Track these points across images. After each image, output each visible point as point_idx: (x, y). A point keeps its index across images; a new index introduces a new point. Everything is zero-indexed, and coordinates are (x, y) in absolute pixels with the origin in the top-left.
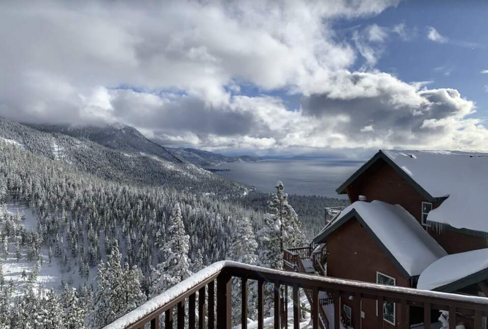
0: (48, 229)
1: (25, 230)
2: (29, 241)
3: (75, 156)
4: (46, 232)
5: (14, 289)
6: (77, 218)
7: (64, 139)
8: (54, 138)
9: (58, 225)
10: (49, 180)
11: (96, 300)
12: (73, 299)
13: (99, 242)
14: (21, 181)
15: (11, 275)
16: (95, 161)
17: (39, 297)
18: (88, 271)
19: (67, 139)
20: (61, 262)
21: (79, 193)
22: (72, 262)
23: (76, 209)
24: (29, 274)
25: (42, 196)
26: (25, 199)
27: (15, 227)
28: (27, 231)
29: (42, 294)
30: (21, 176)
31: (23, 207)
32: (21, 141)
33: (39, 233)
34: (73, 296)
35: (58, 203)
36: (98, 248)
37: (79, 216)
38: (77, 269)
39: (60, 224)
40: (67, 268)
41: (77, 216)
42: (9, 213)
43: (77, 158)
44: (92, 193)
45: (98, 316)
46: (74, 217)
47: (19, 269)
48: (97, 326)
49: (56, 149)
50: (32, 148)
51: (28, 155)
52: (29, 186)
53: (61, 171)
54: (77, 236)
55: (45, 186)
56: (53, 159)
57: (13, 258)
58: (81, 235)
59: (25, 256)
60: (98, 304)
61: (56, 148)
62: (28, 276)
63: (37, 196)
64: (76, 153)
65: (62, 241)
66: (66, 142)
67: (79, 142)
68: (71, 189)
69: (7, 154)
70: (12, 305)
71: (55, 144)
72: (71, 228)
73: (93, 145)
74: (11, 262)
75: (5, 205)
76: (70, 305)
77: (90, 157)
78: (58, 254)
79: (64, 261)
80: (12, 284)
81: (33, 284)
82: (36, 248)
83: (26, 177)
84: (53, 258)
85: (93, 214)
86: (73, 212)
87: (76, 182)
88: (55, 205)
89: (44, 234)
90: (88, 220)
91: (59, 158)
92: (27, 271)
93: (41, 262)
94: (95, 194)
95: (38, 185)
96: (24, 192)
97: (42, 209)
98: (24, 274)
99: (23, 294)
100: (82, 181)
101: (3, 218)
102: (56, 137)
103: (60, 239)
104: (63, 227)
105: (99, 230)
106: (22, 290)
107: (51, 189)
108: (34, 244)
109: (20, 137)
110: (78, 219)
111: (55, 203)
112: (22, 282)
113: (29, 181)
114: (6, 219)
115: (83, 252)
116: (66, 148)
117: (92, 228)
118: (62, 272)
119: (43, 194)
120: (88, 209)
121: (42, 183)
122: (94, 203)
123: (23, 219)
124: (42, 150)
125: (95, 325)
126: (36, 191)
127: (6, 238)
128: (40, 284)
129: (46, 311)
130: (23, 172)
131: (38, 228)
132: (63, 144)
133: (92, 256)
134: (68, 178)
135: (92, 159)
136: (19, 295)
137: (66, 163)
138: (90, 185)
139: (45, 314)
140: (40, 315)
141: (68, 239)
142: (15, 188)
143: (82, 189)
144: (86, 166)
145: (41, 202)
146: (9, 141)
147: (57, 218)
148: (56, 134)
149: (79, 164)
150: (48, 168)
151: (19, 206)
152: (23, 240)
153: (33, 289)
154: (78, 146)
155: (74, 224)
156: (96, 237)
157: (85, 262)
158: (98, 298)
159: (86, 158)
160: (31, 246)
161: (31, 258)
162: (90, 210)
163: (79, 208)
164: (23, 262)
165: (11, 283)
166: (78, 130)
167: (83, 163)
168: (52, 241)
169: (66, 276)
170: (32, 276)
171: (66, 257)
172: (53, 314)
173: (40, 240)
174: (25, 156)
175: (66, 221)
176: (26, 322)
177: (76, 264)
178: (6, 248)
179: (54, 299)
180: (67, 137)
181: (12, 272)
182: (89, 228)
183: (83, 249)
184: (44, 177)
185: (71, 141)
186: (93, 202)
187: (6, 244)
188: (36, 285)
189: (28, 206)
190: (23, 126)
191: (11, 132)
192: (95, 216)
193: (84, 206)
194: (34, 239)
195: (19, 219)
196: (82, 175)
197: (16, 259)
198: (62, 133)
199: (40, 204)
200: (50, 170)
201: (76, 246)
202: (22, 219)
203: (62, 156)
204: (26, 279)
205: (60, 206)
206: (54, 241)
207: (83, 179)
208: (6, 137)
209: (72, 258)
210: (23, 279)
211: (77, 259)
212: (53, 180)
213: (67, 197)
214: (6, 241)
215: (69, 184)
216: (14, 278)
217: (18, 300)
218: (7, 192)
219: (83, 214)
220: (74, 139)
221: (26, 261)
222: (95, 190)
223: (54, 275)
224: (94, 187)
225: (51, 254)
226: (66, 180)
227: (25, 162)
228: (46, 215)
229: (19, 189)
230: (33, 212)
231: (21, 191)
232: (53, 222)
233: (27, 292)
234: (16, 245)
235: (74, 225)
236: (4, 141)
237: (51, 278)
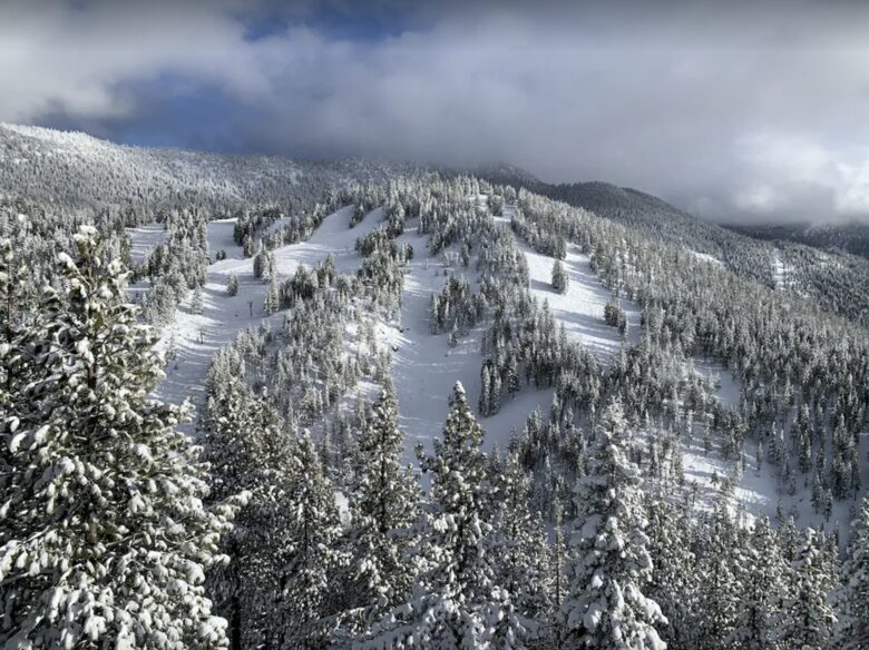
0: (758, 411)
1: (719, 406)
2: (724, 425)
3: (815, 284)
4: (755, 416)
5: (699, 498)
6: (812, 400)
7: (795, 251)
8: (776, 250)
9: (776, 407)
10: (765, 324)
11: (854, 566)
12: (809, 550)
13: (856, 454)
14: (717, 322)
15: (695, 473)
16: (857, 294)
17: (737, 523)
18: (830, 505)
19: (801, 252)
20: (779, 475)
21: (819, 355)
22: (799, 479)
23: (812, 383)
24: (723, 479)
25: (750, 352)
26: (721, 353)
27: (704, 398)
28: (723, 407)
29: (742, 519)
30: (718, 314)
31: (718, 367)
32: (721, 255)
33: (743, 415)
34: (809, 542)
35: (778, 368)
36: (854, 467)
37: (817, 397)
38: (808, 494)
39: (779, 406)
40: (788, 486)
41: (813, 396)
42: (697, 373)
43: (820, 288)
44: (849, 357)
45: (855, 597)
46: (806, 398)
47: (707, 468)
48: (851, 616)
49: (780, 271)
50: (737, 267)
51: (731, 280)
52: (731, 332)
53: (788, 309)
54: (811, 433)
55: (756, 335)
56: (773, 288)
57: (698, 448)
58: (820, 433)
59: (715, 449)
60: (856, 574)
61: (779, 268)
62: (720, 483)
63: (742, 352)
64: (818, 277)
65: (782, 437)
66: (799, 256)
67: (825, 257)
68: (806, 345)
69: (698, 278)
70: (695, 521)
71: (777, 261)
72: (800, 417)
73: (855, 262)
74: (696, 452)
75: (692, 360)
76: (802, 558)
77: (847, 285)
78: (774, 459)
79: (784, 473)
80: (695, 489)
81: (729, 499)
82: (736, 438)
83: (727, 317)
84: (764, 465)
85: (846, 398)
86: (806, 388)
87: (815, 333)
88: (772, 370)
89: (751, 418)
90: (835, 409)
91: (784, 286)
92: (719, 474)
93: (744, 466)
94: (853, 359)
95: (745, 332)
96: (721, 341)
97: (749, 374)
98: (715, 478)
99: (712, 510)
100: (828, 332)
101: (687, 380)
102: (781, 248)
103: (778, 433)
104: (786, 412)
105: (859, 431)
106: (710, 503)
107: (767, 341)
108: (733, 432)
109: (719, 249)
110: (816, 403)
111: (772, 366)
112: (711, 490)
113: (730, 325)
114: (691, 383)
115: (822, 466)
116: (798, 267)
117: (843, 423)
118: (780, 492)
119: (752, 348)
120: (837, 386)
121: (751, 329)
122: (851, 378)
123: (718, 387)
124: (755, 271)
125: (848, 611)
126: (741, 342)
127: (691, 412)
128: (739, 501)
129: (755, 552)
130: (722, 309)
131: (742, 406)
132: (794, 260)
133: (838, 480)
134: (799, 323)
135: (852, 290)
136: (705, 510)
137: (797, 297)
138: (844, 340)
139: (754, 557)
140: (743, 554)
141: (794, 436)
142: (707, 334)
143: (826, 348)
144: (838, 303)
145: (749, 362)
146: (702, 255)
147: (775, 395)
148: (781, 243)
149: (823, 298)
150: (764, 304)
151: (712, 364)
152: (716, 421)
153: (728, 506)
154: (823, 264)
155: (807, 410)
156: (851, 443)
157: (825, 486)
158: (857, 562)
159: (838, 287)
160: (729, 434)
161: (727, 454)
162: (841, 389)
163: (819, 381)
164: (714, 457)
165: (694, 486)
166: (825, 233)
167: (830, 297)
168: (763, 433)
169: (787, 502)
170: (726, 484)
171: (788, 467)
172: (765, 562)
173: (743, 427)
174: (726, 282)
175: (792, 403)
176: (722, 558)
177: (806, 485)
178: (690, 430)
179: (769, 537)
180: (803, 247)
181: (697, 470)
182: (835, 422)
183: (821, 460)
184: (756, 318)
185: (809, 255)
186: (848, 374)
187: (689, 422)
188: (734, 502)
189: (725, 365)
190: (724, 231)
191: (706, 242)
192: (850, 403)
193: (830, 381)
194: (733, 424)
195: (712, 385)
196: (828, 320)
197: (703, 449)
198: (793, 240)
199: (747, 364)
200: (766, 307)
201: (809, 453)
202: (716, 386)
203: (791, 284)
204: (718, 487)
205: (781, 372)
206: (768, 434)
207: (830, 328)
208: (697, 250)
209: (800, 472)
210: (712, 486)
211: (810, 476)
212: (771, 325)
213: (797, 359)
214: (691, 417)
215: (802, 335)
216: (700, 480)
217: (702, 517)
218: (695, 339)
219: (825, 395)
220: (816, 252)
221: (719, 458)
222: (854, 351)
223: (764, 494)
224: (851, 346)
225: (761, 456)
226: (796, 327)
227: (725, 291)
228: (757, 386)
229: (714, 337)
230: (734, 377)
231: (717, 340)
232: (768, 400)
233: (719, 509)
234: (705, 427)
235: (807, 413)
236: (695, 256)
237: (759, 497)
